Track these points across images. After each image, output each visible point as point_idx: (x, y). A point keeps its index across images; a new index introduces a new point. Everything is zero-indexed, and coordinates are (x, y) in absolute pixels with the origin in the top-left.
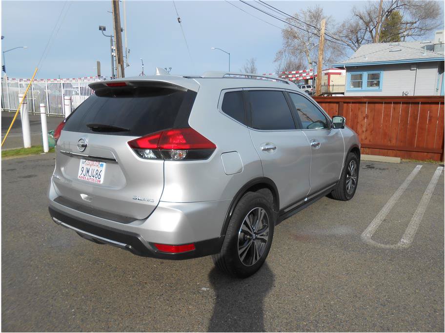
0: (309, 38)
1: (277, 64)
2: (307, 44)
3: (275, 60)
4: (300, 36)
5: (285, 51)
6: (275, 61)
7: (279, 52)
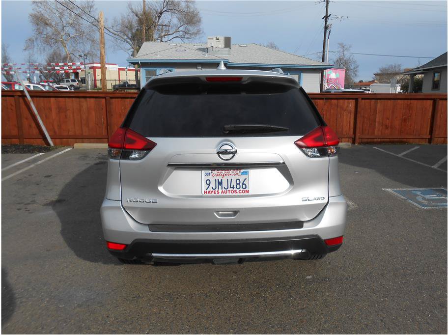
0: (63, 27)
1: (27, 52)
2: (63, 34)
3: (24, 48)
4: (53, 23)
5: (36, 39)
6: (25, 50)
7: (30, 40)
